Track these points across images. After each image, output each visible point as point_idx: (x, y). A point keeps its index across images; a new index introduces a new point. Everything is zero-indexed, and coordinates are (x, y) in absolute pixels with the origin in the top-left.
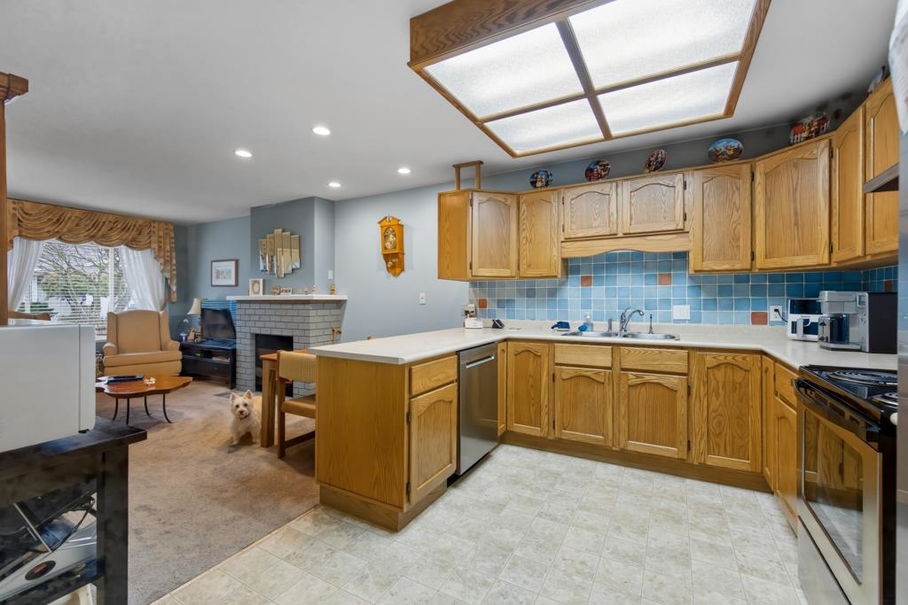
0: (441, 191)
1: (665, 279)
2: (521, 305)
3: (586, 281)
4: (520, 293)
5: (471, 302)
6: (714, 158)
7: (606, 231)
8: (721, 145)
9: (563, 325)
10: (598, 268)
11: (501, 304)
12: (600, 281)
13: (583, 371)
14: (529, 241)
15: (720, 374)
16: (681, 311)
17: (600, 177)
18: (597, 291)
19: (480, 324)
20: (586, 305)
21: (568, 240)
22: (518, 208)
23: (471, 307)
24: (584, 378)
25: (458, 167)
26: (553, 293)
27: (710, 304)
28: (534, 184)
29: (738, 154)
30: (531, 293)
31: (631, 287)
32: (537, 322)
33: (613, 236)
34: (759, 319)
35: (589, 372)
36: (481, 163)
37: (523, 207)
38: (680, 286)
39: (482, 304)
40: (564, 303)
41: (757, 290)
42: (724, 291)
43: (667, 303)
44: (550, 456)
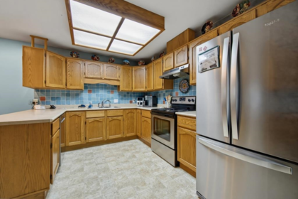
0: (25, 45)
1: (112, 92)
2: (63, 99)
3: (90, 91)
4: (63, 94)
5: (35, 98)
6: (124, 64)
7: (99, 77)
8: (125, 61)
9: (83, 106)
10: (93, 88)
11: (53, 99)
12: (94, 92)
13: (96, 119)
14: (71, 76)
15: (129, 115)
16: (116, 101)
17: (96, 60)
18: (93, 95)
19: (44, 107)
20: (90, 99)
21: (86, 78)
22: (66, 63)
23: (36, 100)
24: (97, 121)
25: (33, 37)
26: (77, 95)
27: (122, 99)
28: (72, 55)
29: (129, 64)
30: (68, 95)
31: (103, 94)
32: (71, 105)
33: (101, 79)
34: (131, 102)
35: (98, 119)
36: (47, 40)
37: (68, 63)
38: (116, 94)
39: (43, 99)
40: (82, 99)
41: (131, 96)
42: (125, 96)
43: (113, 99)
44: (84, 149)
